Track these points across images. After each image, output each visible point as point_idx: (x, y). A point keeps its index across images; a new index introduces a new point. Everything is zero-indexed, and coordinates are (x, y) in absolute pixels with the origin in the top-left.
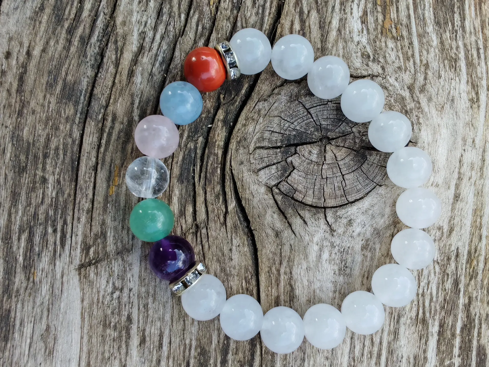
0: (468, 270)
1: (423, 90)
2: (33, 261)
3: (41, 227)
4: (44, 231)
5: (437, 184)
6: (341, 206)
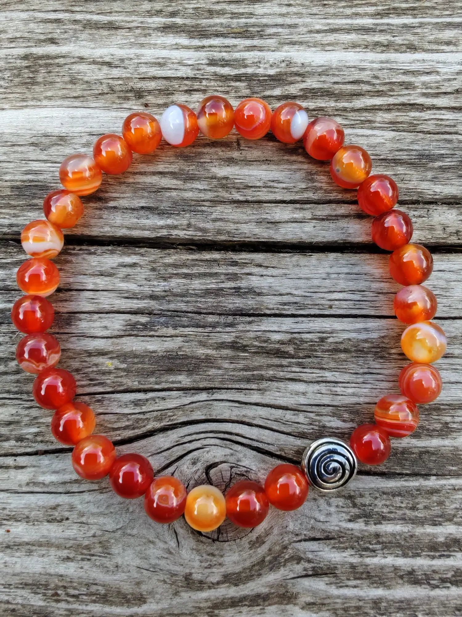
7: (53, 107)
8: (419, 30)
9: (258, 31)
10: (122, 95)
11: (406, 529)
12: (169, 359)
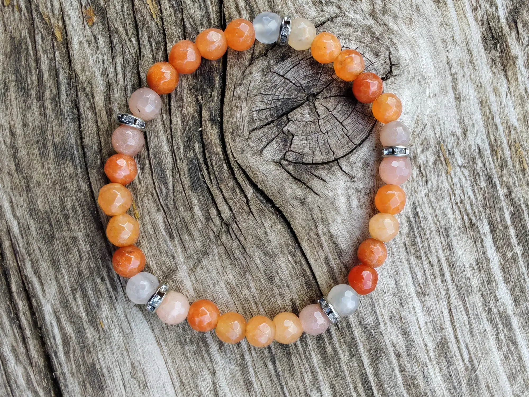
0: (496, 162)
1: (385, 11)
2: (95, 313)
3: (90, 281)
4: (93, 284)
5: (434, 94)
6: (350, 152)
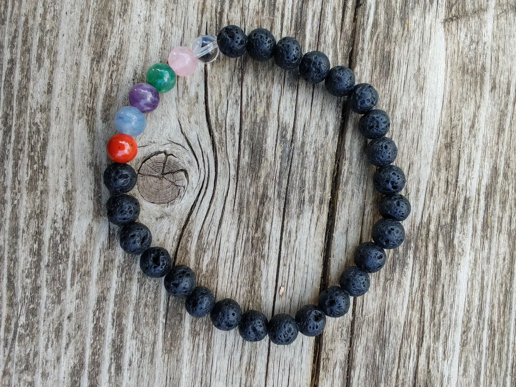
7: (445, 85)
8: (477, 350)
9: (487, 235)
10: (449, 134)
11: (133, 298)
12: (260, 152)
